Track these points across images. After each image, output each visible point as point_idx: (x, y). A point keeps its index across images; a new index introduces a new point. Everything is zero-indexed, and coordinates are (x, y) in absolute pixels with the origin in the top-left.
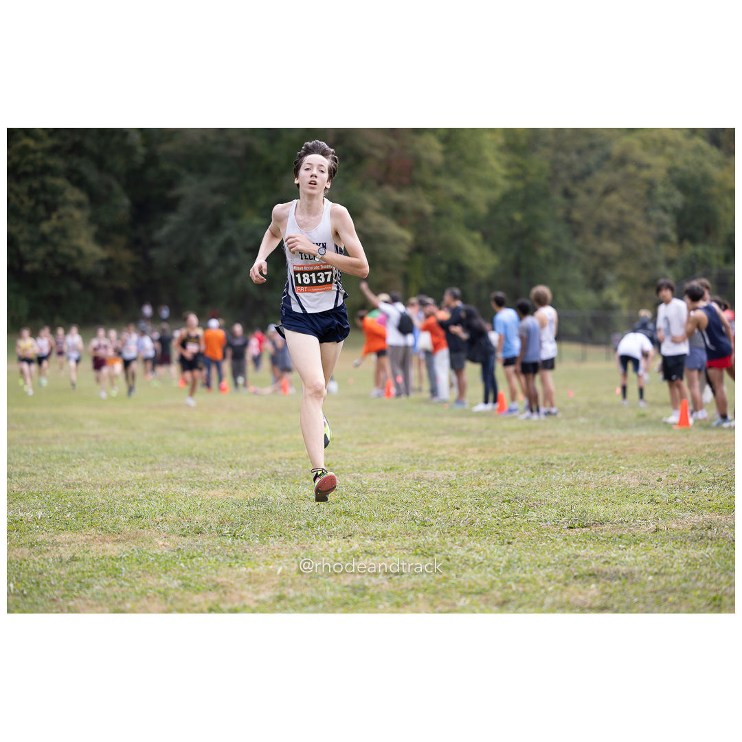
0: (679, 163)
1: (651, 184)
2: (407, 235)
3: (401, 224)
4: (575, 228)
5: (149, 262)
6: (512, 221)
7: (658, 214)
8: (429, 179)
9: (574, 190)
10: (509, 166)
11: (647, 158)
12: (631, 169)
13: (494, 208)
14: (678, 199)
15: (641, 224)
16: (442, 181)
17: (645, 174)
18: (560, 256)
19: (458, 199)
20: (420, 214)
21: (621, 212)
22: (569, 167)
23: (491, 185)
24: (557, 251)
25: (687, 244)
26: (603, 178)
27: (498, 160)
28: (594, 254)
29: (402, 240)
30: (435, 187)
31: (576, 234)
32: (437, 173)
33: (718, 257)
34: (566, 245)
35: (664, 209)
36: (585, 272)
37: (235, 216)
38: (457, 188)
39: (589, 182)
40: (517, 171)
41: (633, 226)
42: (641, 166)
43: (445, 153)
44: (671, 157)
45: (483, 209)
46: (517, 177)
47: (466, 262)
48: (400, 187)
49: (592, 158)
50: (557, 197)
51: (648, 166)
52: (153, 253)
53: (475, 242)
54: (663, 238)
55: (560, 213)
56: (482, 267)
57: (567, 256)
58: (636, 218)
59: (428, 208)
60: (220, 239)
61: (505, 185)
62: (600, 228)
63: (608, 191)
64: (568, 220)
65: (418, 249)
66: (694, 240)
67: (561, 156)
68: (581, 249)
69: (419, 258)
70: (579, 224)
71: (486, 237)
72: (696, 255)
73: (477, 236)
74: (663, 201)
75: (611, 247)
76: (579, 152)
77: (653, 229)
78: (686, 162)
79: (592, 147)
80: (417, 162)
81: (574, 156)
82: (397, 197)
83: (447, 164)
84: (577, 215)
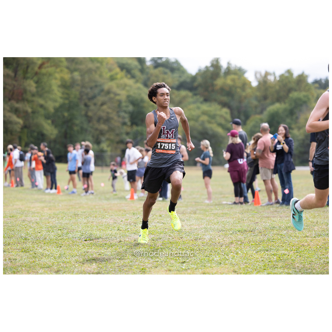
0: (131, 93)
1: (120, 102)
2: (21, 121)
3: (18, 117)
4: (89, 119)
6: (64, 117)
7: (122, 114)
8: (30, 98)
9: (89, 104)
10: (63, 93)
11: (118, 91)
12: (112, 95)
13: (57, 110)
14: (131, 108)
15: (116, 118)
16: (35, 99)
17: (118, 98)
18: (83, 130)
19: (42, 106)
20: (26, 112)
21: (108, 113)
22: (87, 94)
23: (55, 101)
24: (82, 128)
25: (134, 126)
26: (100, 99)
27: (59, 91)
28: (97, 129)
29: (19, 123)
30: (32, 101)
31: (89, 121)
32: (33, 95)
34: (85, 126)
35: (125, 112)
36: (93, 137)
38: (41, 102)
39: (95, 101)
40: (66, 96)
41: (112, 119)
42: (116, 94)
43: (37, 87)
44: (128, 91)
45: (52, 110)
46: (66, 99)
47: (45, 132)
48: (18, 101)
49: (96, 91)
50: (82, 106)
51: (119, 95)
53: (49, 124)
54: (124, 124)
55: (83, 113)
56: (51, 134)
57: (86, 130)
58: (114, 115)
59: (30, 110)
61: (60, 101)
62: (99, 119)
63: (103, 104)
64: (86, 115)
65: (25, 127)
66: (137, 125)
67: (84, 90)
68: (92, 127)
69: (26, 130)
70: (91, 117)
71: (53, 122)
72: (138, 131)
73: (50, 121)
74: (124, 109)
75: (104, 127)
76: (91, 88)
77: (121, 120)
78: (135, 93)
79: (96, 86)
80: (25, 91)
81: (89, 90)
82: (17, 105)
83: (37, 92)
84: (90, 114)
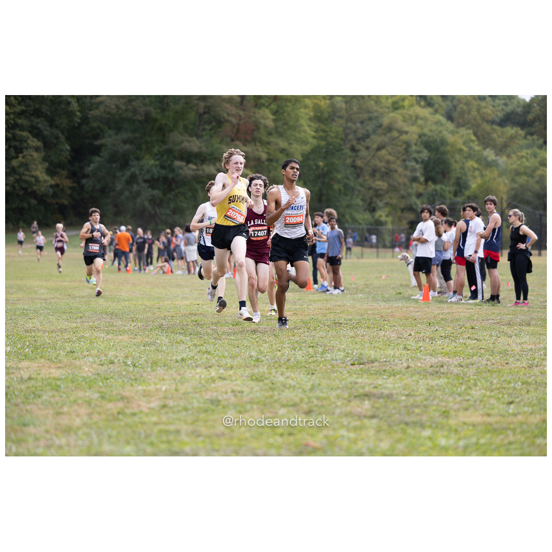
0: (426, 131)
1: (408, 144)
4: (358, 171)
5: (82, 187)
6: (318, 167)
7: (413, 163)
8: (265, 138)
9: (358, 147)
10: (316, 131)
11: (406, 127)
12: (395, 134)
13: (306, 157)
14: (425, 154)
15: (400, 170)
16: (272, 139)
17: (404, 137)
18: (348, 190)
19: (283, 151)
20: (259, 159)
21: (388, 162)
22: (355, 132)
23: (305, 142)
24: (346, 186)
25: (430, 183)
26: (376, 140)
27: (309, 126)
28: (370, 188)
30: (269, 143)
31: (358, 176)
32: (270, 134)
33: (450, 192)
34: (352, 184)
35: (417, 162)
36: (363, 200)
37: (138, 159)
38: (283, 144)
39: (367, 140)
40: (321, 134)
41: (396, 171)
42: (401, 132)
43: (274, 120)
44: (421, 127)
45: (299, 156)
46: (321, 138)
48: (245, 142)
49: (370, 126)
50: (347, 151)
51: (407, 133)
52: (84, 181)
54: (414, 179)
55: (349, 161)
57: (353, 189)
58: (397, 166)
59: (264, 156)
60: (128, 173)
61: (314, 142)
62: (374, 172)
63: (379, 149)
64: (354, 166)
66: (435, 182)
67: (350, 124)
68: (362, 186)
70: (361, 168)
72: (436, 190)
74: (415, 155)
75: (381, 184)
76: (362, 123)
77: (408, 173)
78: (431, 131)
79: (370, 119)
80: (257, 126)
81: (358, 125)
83: (276, 128)
84: (359, 163)
